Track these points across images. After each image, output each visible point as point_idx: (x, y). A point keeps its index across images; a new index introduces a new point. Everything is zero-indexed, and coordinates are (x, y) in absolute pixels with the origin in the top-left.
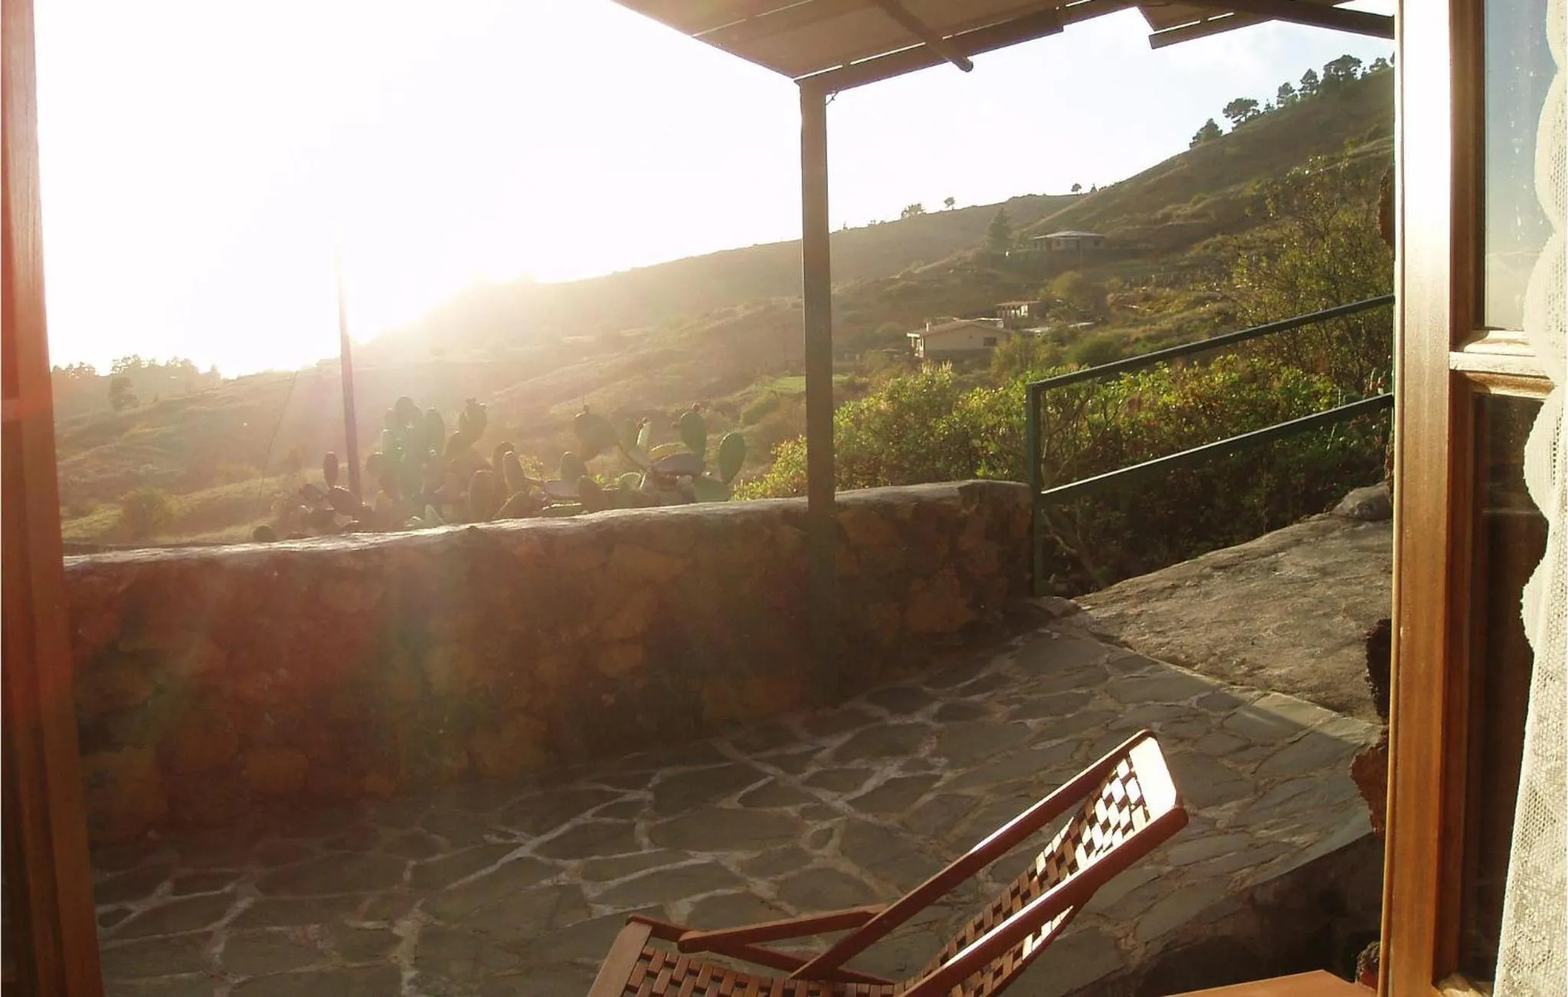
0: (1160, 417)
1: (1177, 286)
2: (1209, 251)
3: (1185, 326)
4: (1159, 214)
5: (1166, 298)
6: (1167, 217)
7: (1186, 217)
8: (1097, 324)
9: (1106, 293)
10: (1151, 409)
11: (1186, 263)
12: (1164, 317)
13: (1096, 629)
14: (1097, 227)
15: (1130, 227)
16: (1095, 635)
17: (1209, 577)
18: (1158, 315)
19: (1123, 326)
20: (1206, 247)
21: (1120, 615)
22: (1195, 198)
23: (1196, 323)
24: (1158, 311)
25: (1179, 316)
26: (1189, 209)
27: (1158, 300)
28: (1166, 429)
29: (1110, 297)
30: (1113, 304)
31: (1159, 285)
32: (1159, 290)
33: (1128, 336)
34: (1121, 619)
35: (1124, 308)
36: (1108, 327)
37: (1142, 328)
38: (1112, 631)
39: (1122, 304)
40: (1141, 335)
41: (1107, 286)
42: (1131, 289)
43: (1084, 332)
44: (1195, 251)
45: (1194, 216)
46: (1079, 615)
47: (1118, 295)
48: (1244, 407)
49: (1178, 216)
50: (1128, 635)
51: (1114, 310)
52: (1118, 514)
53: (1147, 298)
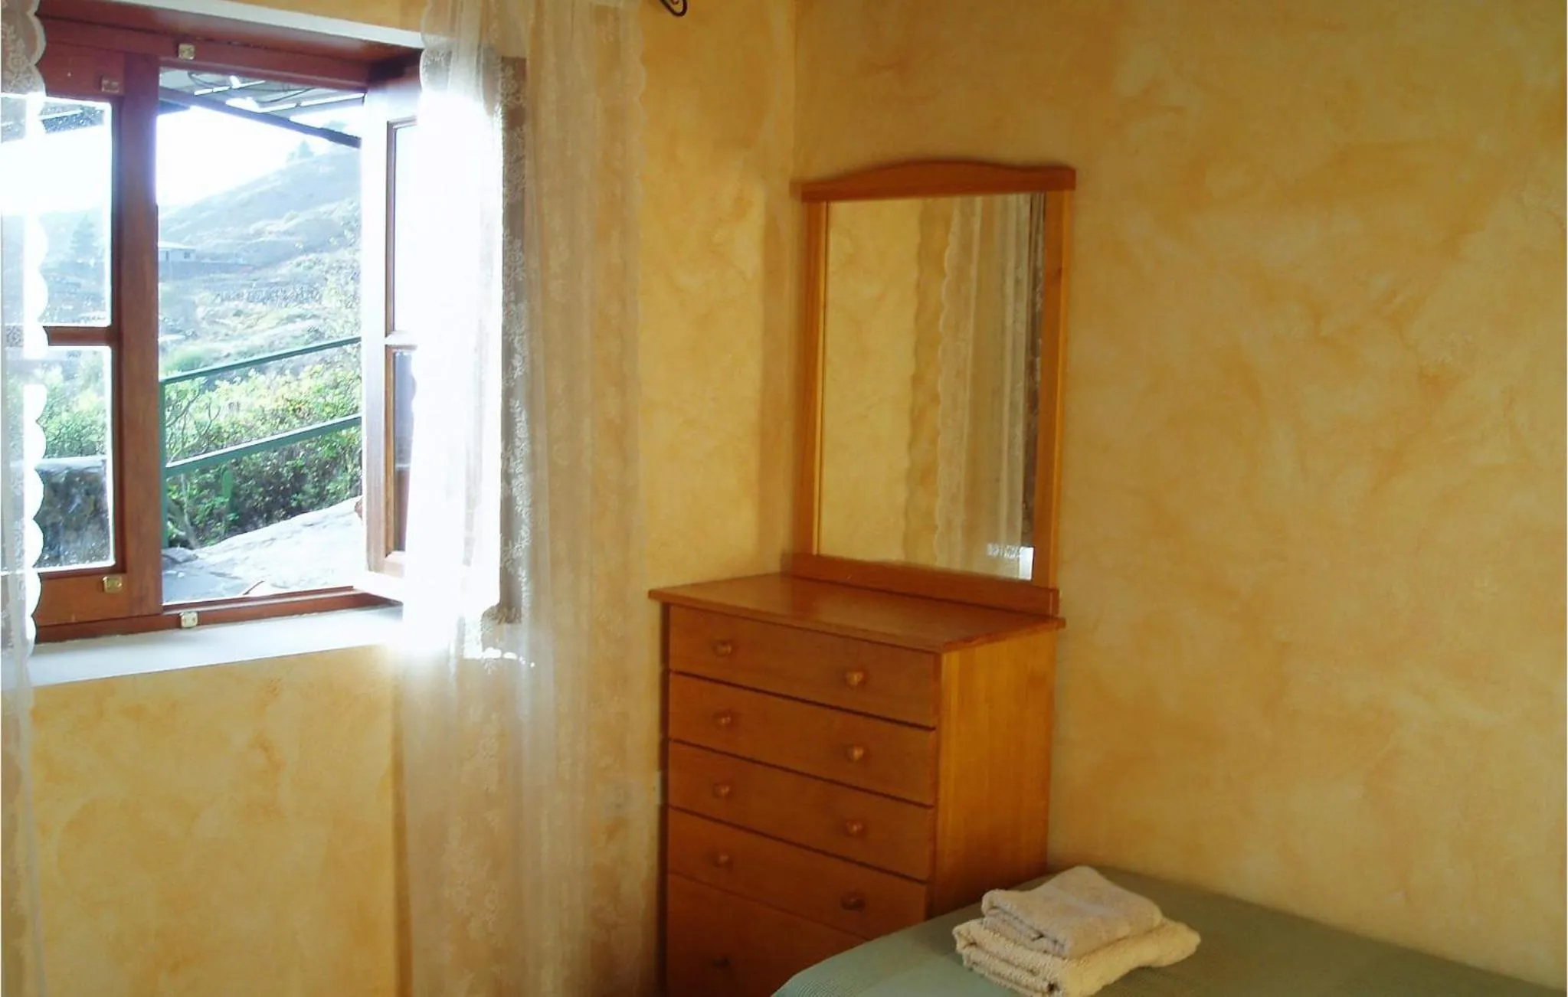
0: (257, 418)
1: (269, 302)
2: (301, 269)
3: (277, 343)
4: (251, 230)
5: (259, 313)
6: (259, 233)
7: (279, 233)
8: (187, 338)
9: (195, 306)
10: (249, 411)
11: (278, 279)
12: (254, 333)
13: (213, 570)
14: (187, 239)
15: (221, 241)
16: (212, 573)
17: (299, 532)
18: (250, 330)
19: (214, 340)
20: (299, 265)
21: (231, 560)
22: (287, 215)
23: (289, 340)
24: (250, 327)
25: (272, 332)
26: (281, 225)
27: (251, 315)
28: (263, 428)
29: (200, 312)
30: (203, 319)
31: (250, 300)
32: (251, 305)
33: (220, 352)
34: (232, 562)
35: (215, 322)
36: (198, 342)
37: (234, 343)
38: (226, 570)
39: (213, 320)
40: (232, 351)
41: (196, 298)
42: (220, 304)
43: (174, 345)
44: (285, 270)
45: (287, 233)
46: (198, 561)
47: (209, 309)
48: (328, 409)
49: (270, 233)
50: (237, 571)
51: (204, 324)
52: (221, 499)
53: (238, 314)
